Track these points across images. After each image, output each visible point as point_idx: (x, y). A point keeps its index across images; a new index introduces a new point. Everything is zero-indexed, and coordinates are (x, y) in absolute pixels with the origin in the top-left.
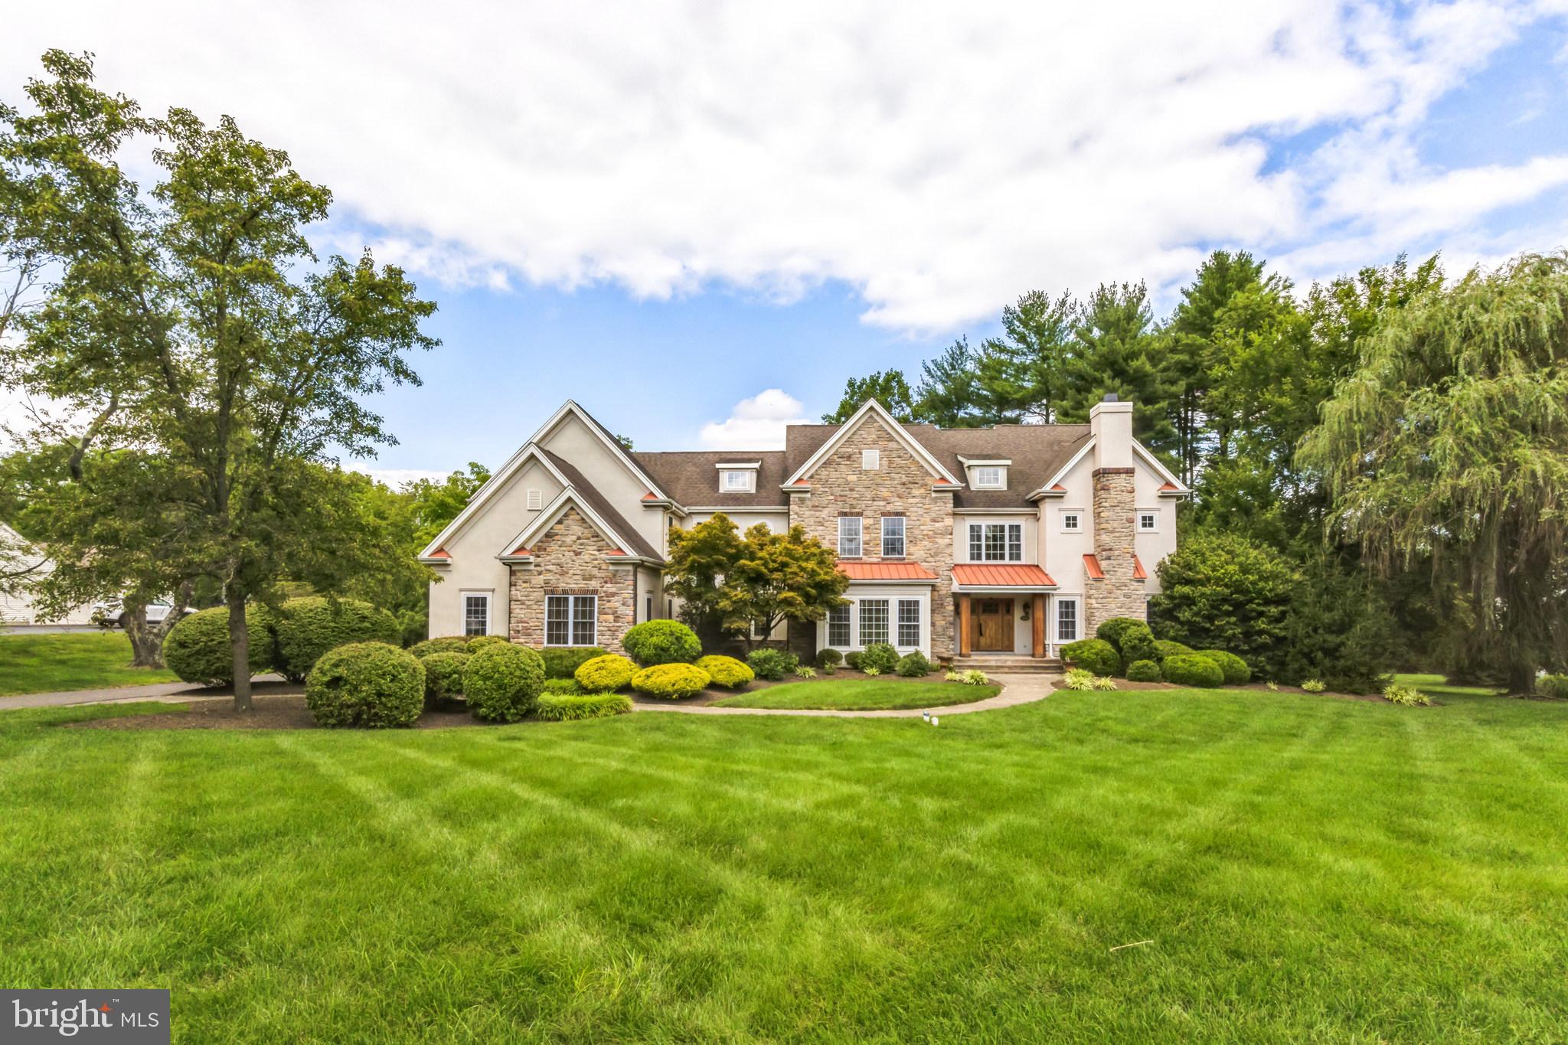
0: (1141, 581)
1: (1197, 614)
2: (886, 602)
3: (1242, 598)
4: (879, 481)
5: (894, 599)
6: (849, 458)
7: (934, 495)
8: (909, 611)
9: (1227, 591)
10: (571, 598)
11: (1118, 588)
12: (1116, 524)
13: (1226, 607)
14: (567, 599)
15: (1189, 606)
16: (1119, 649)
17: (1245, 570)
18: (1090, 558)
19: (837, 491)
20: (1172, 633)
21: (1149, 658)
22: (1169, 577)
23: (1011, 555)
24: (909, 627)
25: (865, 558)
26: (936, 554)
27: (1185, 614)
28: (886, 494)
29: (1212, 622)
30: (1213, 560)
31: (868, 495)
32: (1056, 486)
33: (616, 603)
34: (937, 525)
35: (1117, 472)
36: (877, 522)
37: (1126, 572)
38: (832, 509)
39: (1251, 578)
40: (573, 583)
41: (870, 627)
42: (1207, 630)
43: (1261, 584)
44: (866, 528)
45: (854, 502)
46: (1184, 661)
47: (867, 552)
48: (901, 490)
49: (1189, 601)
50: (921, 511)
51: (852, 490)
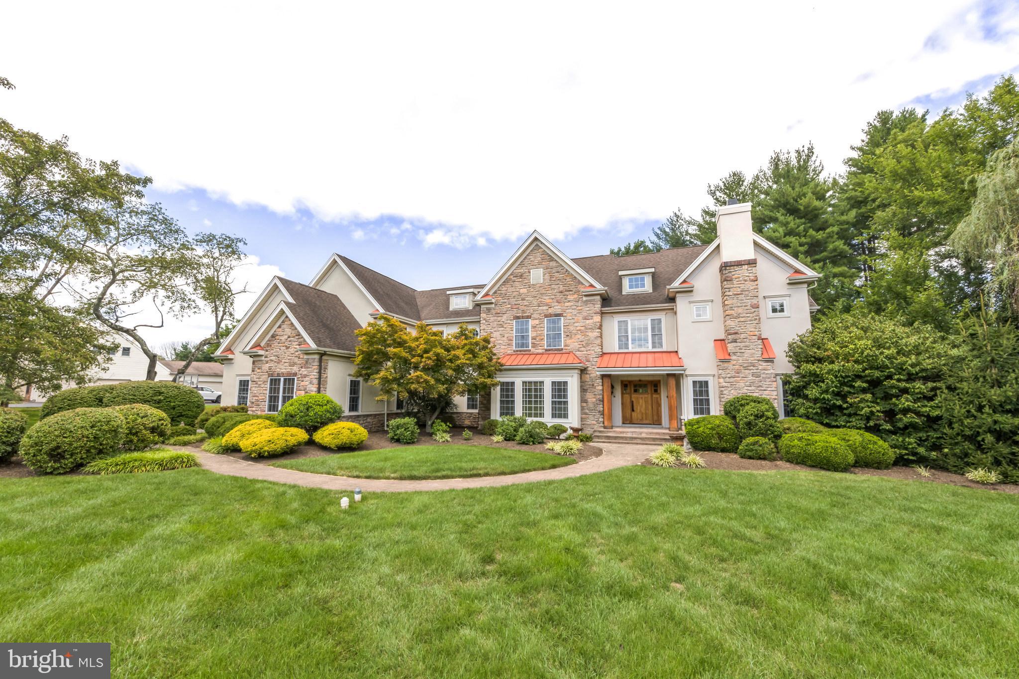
0: (770, 361)
1: (826, 391)
2: (542, 383)
3: (877, 374)
4: (544, 291)
5: (548, 380)
6: (521, 276)
7: (585, 298)
8: (560, 390)
9: (858, 367)
10: (282, 379)
11: (746, 368)
12: (740, 310)
13: (858, 384)
14: (280, 379)
15: (816, 383)
16: (737, 425)
17: (879, 344)
18: (720, 342)
19: (513, 301)
20: (802, 411)
21: (764, 435)
22: (798, 355)
23: (653, 343)
24: (560, 403)
25: (533, 350)
26: (588, 345)
27: (813, 392)
28: (548, 301)
29: (844, 397)
30: (844, 336)
31: (535, 303)
32: (684, 282)
33: (306, 382)
34: (588, 322)
35: (739, 264)
36: (542, 322)
37: (754, 352)
38: (509, 315)
39: (887, 352)
40: (283, 369)
41: (530, 402)
42: (840, 408)
43: (901, 359)
44: (534, 327)
45: (525, 308)
46: (800, 439)
47: (534, 345)
48: (559, 296)
49: (817, 378)
50: (575, 312)
51: (523, 300)
